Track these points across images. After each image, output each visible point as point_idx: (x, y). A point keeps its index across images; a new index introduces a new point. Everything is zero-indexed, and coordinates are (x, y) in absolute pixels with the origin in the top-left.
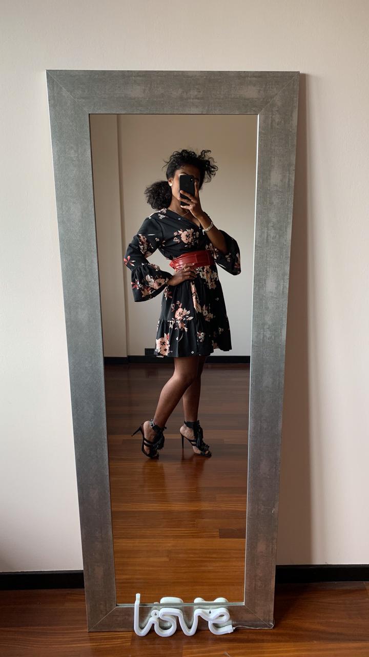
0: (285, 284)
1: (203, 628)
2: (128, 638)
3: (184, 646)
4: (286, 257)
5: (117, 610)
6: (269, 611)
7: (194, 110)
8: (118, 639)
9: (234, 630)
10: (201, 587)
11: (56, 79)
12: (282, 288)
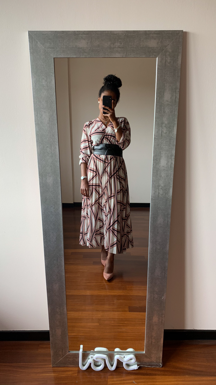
0: (172, 161)
1: (120, 366)
2: (75, 371)
3: (109, 377)
4: (173, 145)
5: (69, 355)
6: (160, 357)
7: (118, 55)
8: (70, 371)
9: (138, 368)
10: (118, 341)
11: (34, 36)
12: (170, 164)
